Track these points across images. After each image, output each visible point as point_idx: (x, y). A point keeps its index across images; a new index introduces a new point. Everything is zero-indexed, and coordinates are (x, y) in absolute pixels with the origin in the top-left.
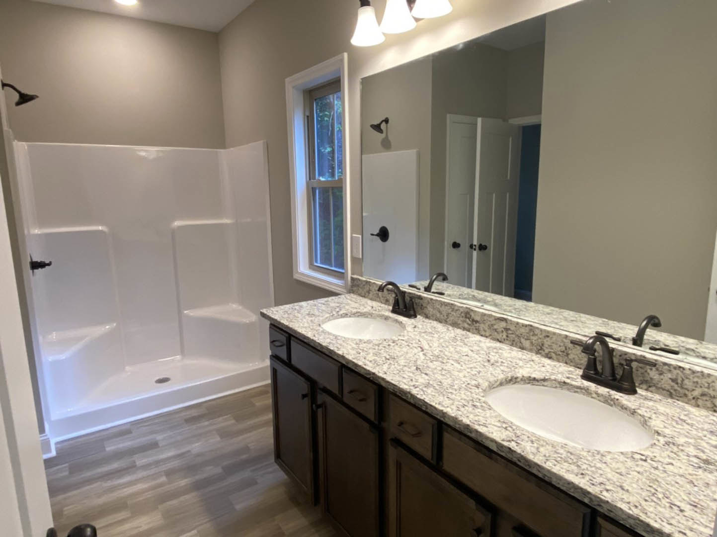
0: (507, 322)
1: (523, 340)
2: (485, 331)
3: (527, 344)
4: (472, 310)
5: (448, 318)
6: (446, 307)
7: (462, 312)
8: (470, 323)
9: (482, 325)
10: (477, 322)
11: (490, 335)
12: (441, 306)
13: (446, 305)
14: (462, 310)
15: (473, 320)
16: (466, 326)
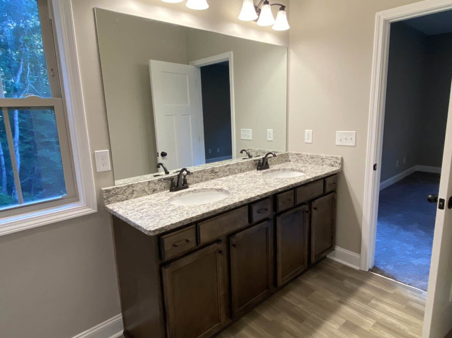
0: (229, 166)
1: (235, 170)
2: (221, 175)
3: (237, 171)
4: (215, 168)
5: (202, 178)
6: (201, 173)
7: (210, 171)
8: (214, 174)
9: (220, 173)
10: (217, 172)
11: (223, 175)
12: (198, 174)
13: (201, 172)
14: (209, 170)
15: (216, 172)
16: (212, 177)
